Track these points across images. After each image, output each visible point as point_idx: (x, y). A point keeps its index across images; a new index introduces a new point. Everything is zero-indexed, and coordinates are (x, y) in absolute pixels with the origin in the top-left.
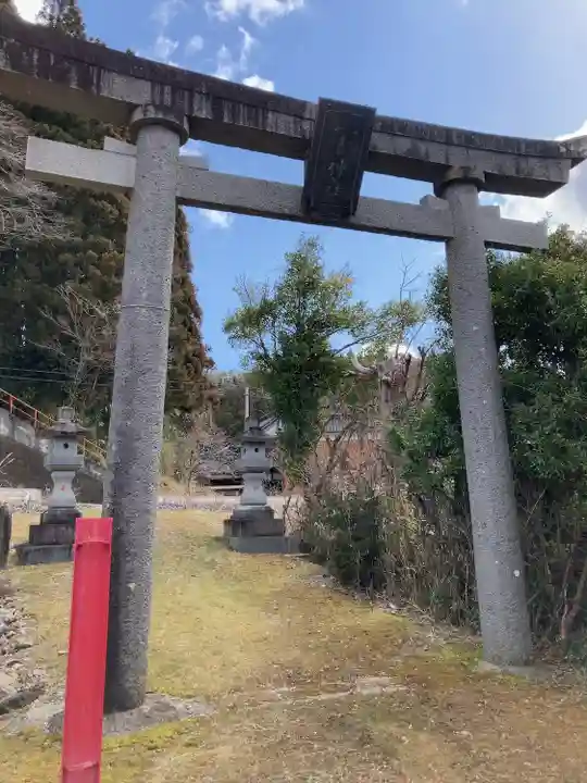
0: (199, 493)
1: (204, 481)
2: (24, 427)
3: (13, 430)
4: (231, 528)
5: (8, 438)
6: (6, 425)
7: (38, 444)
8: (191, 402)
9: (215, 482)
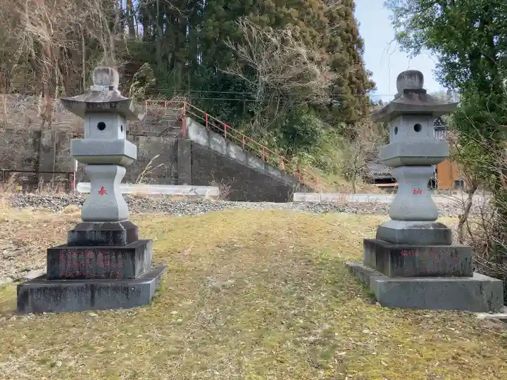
0: (363, 191)
1: (367, 180)
2: (217, 138)
3: (209, 141)
4: (374, 254)
5: (205, 147)
6: (204, 137)
7: (228, 151)
8: (354, 116)
9: (378, 181)
